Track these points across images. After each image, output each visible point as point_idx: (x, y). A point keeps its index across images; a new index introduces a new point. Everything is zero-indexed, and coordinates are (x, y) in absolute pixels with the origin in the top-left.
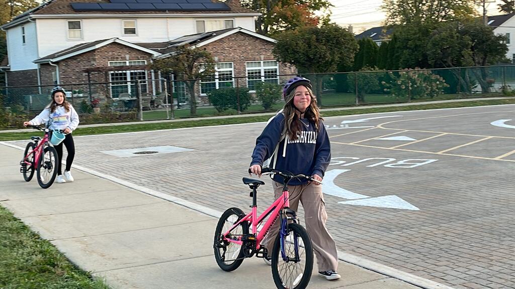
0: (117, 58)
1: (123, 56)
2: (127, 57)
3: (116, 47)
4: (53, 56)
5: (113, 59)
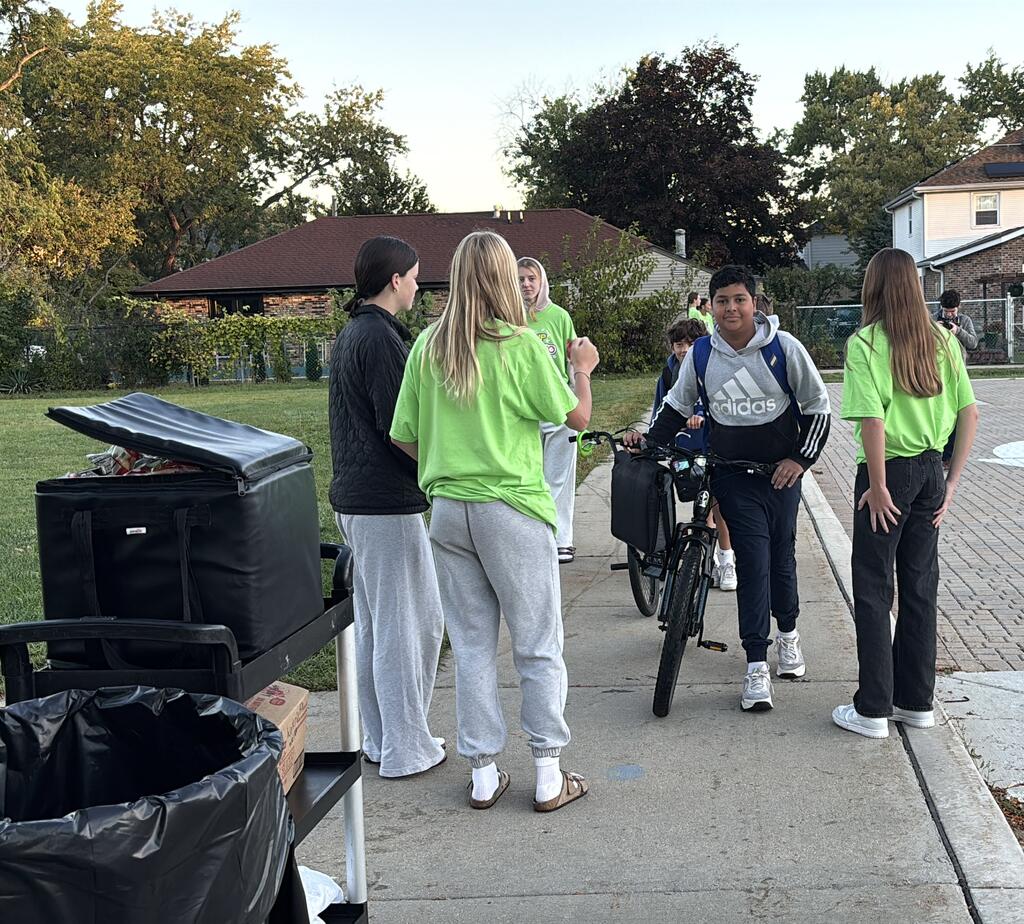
4: (937, 257)
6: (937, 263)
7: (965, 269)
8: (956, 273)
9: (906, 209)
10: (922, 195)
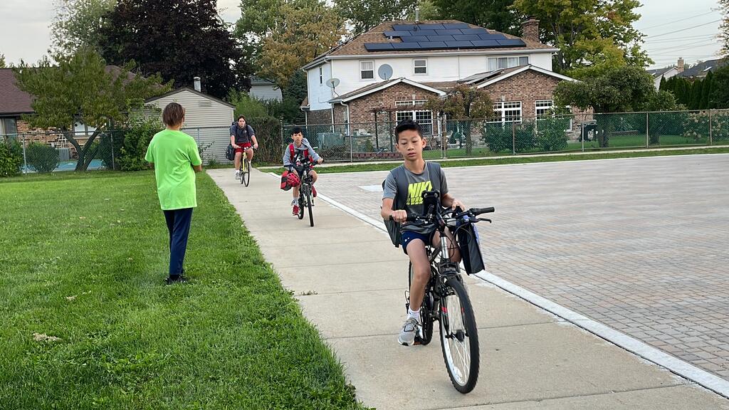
0: (404, 98)
1: (409, 95)
2: (414, 96)
3: (403, 87)
4: (344, 97)
5: (399, 98)
6: (345, 100)
7: (362, 104)
8: (356, 106)
9: (318, 69)
10: (330, 61)
